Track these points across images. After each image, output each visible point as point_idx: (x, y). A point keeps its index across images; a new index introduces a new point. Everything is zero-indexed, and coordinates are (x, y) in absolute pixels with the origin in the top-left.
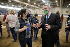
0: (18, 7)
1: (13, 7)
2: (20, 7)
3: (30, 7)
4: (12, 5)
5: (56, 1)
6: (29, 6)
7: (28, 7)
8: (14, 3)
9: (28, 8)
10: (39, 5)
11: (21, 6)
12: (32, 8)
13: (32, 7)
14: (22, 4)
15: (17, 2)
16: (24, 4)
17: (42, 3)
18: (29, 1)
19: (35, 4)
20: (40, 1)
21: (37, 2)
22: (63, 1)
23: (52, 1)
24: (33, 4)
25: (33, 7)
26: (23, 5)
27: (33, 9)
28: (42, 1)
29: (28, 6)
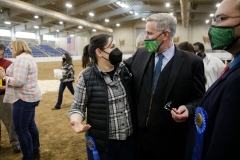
0: (26, 30)
1: (10, 28)
2: (36, 27)
3: (75, 27)
4: (4, 20)
5: (168, 5)
6: (70, 23)
7: (68, 27)
8: (13, 15)
9: (67, 29)
10: (107, 21)
11: (40, 26)
12: (81, 31)
13: (80, 27)
14: (42, 17)
15: (24, 10)
16: (51, 18)
17: (116, 13)
18: (69, 5)
19: (92, 14)
20: (111, 5)
21: (100, 8)
22: (189, 4)
23: (152, 4)
24: (84, 16)
25: (84, 27)
26: (46, 22)
27: (84, 36)
28: (119, 3)
29: (65, 23)
